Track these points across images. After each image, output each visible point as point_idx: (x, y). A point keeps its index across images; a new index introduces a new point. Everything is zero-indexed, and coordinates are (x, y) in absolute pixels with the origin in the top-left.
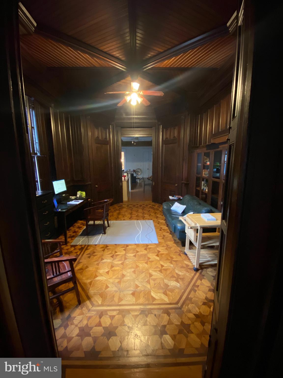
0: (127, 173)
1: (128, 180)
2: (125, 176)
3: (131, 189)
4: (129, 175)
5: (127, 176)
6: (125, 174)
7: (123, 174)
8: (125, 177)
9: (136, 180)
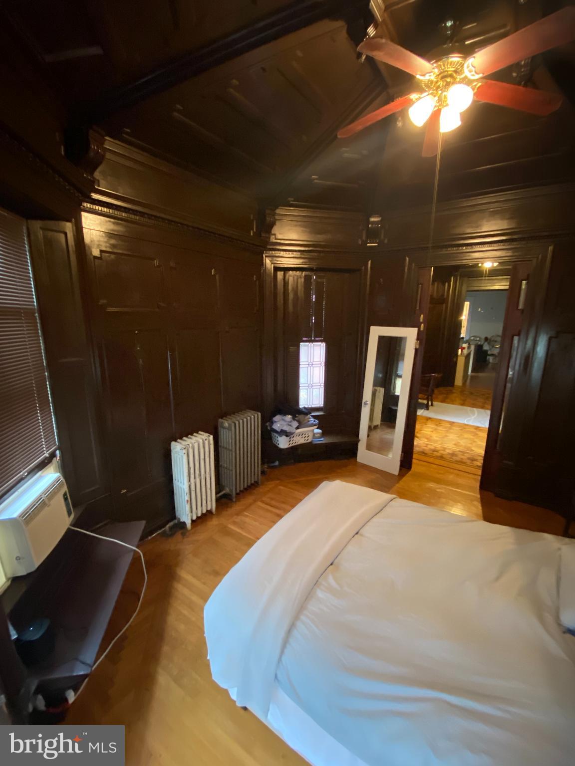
0: (469, 344)
1: (469, 355)
2: (464, 348)
3: (472, 371)
4: (473, 347)
5: (466, 349)
6: (465, 345)
7: (460, 345)
8: (464, 350)
9: (488, 357)
